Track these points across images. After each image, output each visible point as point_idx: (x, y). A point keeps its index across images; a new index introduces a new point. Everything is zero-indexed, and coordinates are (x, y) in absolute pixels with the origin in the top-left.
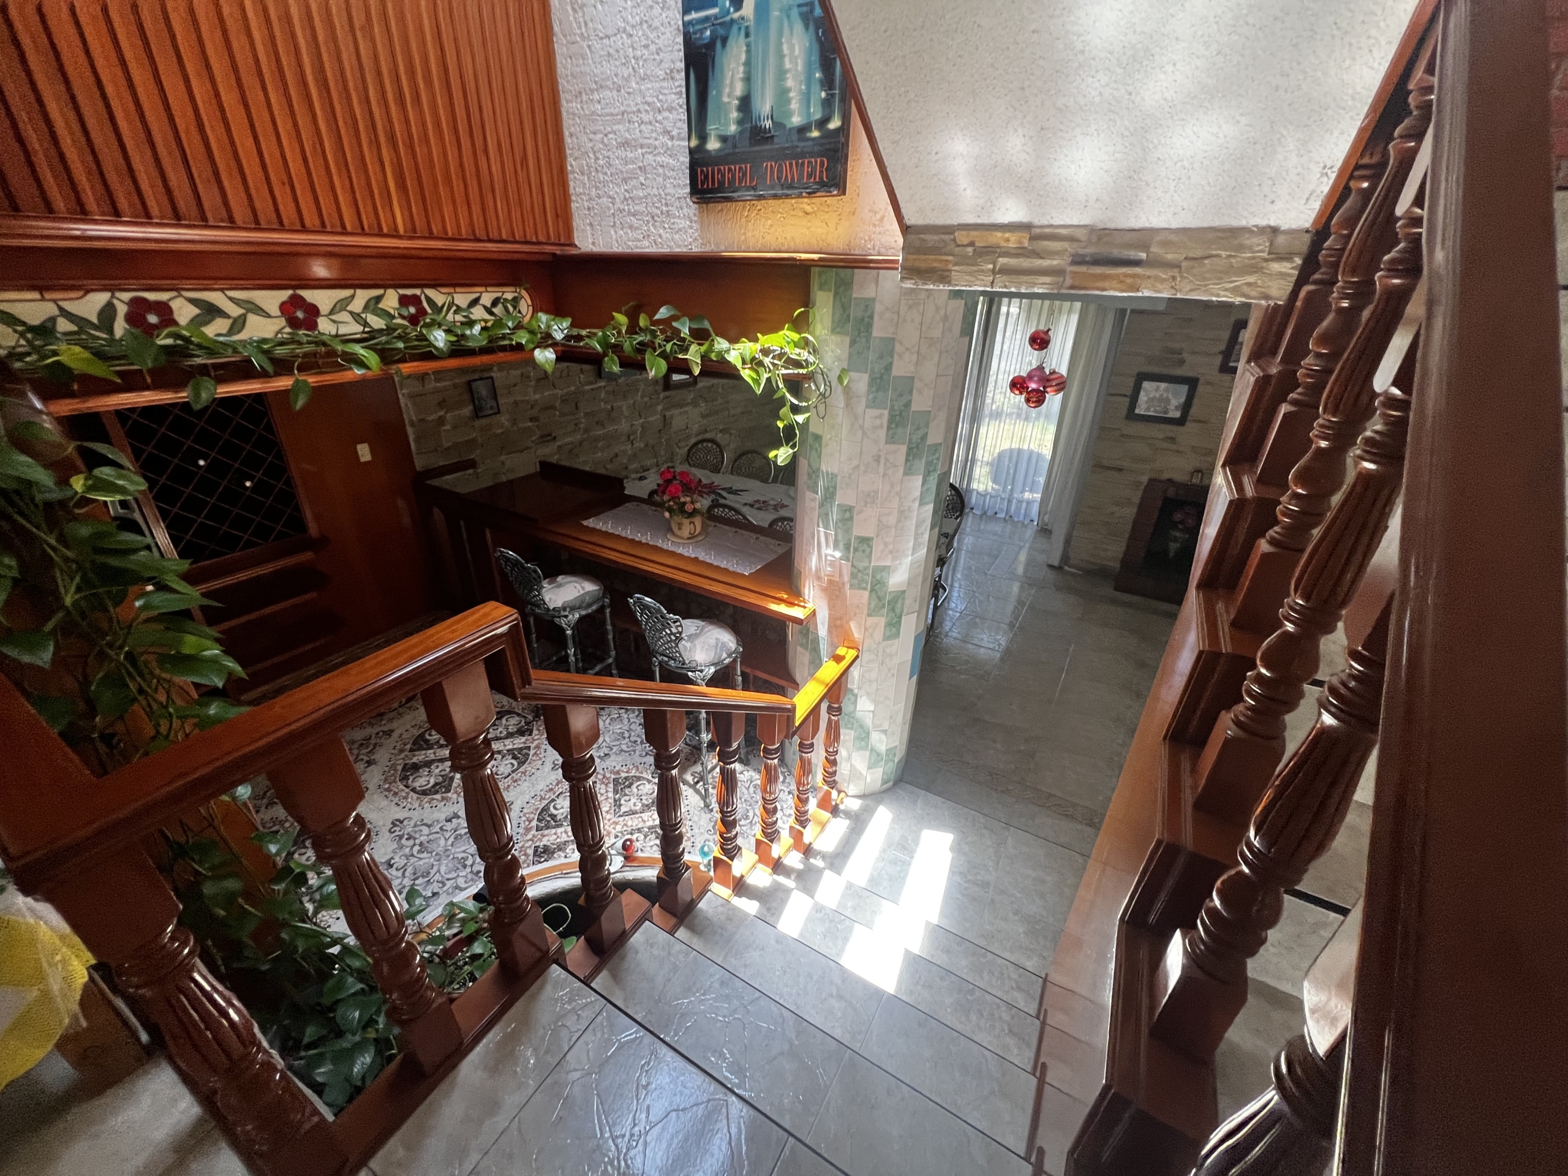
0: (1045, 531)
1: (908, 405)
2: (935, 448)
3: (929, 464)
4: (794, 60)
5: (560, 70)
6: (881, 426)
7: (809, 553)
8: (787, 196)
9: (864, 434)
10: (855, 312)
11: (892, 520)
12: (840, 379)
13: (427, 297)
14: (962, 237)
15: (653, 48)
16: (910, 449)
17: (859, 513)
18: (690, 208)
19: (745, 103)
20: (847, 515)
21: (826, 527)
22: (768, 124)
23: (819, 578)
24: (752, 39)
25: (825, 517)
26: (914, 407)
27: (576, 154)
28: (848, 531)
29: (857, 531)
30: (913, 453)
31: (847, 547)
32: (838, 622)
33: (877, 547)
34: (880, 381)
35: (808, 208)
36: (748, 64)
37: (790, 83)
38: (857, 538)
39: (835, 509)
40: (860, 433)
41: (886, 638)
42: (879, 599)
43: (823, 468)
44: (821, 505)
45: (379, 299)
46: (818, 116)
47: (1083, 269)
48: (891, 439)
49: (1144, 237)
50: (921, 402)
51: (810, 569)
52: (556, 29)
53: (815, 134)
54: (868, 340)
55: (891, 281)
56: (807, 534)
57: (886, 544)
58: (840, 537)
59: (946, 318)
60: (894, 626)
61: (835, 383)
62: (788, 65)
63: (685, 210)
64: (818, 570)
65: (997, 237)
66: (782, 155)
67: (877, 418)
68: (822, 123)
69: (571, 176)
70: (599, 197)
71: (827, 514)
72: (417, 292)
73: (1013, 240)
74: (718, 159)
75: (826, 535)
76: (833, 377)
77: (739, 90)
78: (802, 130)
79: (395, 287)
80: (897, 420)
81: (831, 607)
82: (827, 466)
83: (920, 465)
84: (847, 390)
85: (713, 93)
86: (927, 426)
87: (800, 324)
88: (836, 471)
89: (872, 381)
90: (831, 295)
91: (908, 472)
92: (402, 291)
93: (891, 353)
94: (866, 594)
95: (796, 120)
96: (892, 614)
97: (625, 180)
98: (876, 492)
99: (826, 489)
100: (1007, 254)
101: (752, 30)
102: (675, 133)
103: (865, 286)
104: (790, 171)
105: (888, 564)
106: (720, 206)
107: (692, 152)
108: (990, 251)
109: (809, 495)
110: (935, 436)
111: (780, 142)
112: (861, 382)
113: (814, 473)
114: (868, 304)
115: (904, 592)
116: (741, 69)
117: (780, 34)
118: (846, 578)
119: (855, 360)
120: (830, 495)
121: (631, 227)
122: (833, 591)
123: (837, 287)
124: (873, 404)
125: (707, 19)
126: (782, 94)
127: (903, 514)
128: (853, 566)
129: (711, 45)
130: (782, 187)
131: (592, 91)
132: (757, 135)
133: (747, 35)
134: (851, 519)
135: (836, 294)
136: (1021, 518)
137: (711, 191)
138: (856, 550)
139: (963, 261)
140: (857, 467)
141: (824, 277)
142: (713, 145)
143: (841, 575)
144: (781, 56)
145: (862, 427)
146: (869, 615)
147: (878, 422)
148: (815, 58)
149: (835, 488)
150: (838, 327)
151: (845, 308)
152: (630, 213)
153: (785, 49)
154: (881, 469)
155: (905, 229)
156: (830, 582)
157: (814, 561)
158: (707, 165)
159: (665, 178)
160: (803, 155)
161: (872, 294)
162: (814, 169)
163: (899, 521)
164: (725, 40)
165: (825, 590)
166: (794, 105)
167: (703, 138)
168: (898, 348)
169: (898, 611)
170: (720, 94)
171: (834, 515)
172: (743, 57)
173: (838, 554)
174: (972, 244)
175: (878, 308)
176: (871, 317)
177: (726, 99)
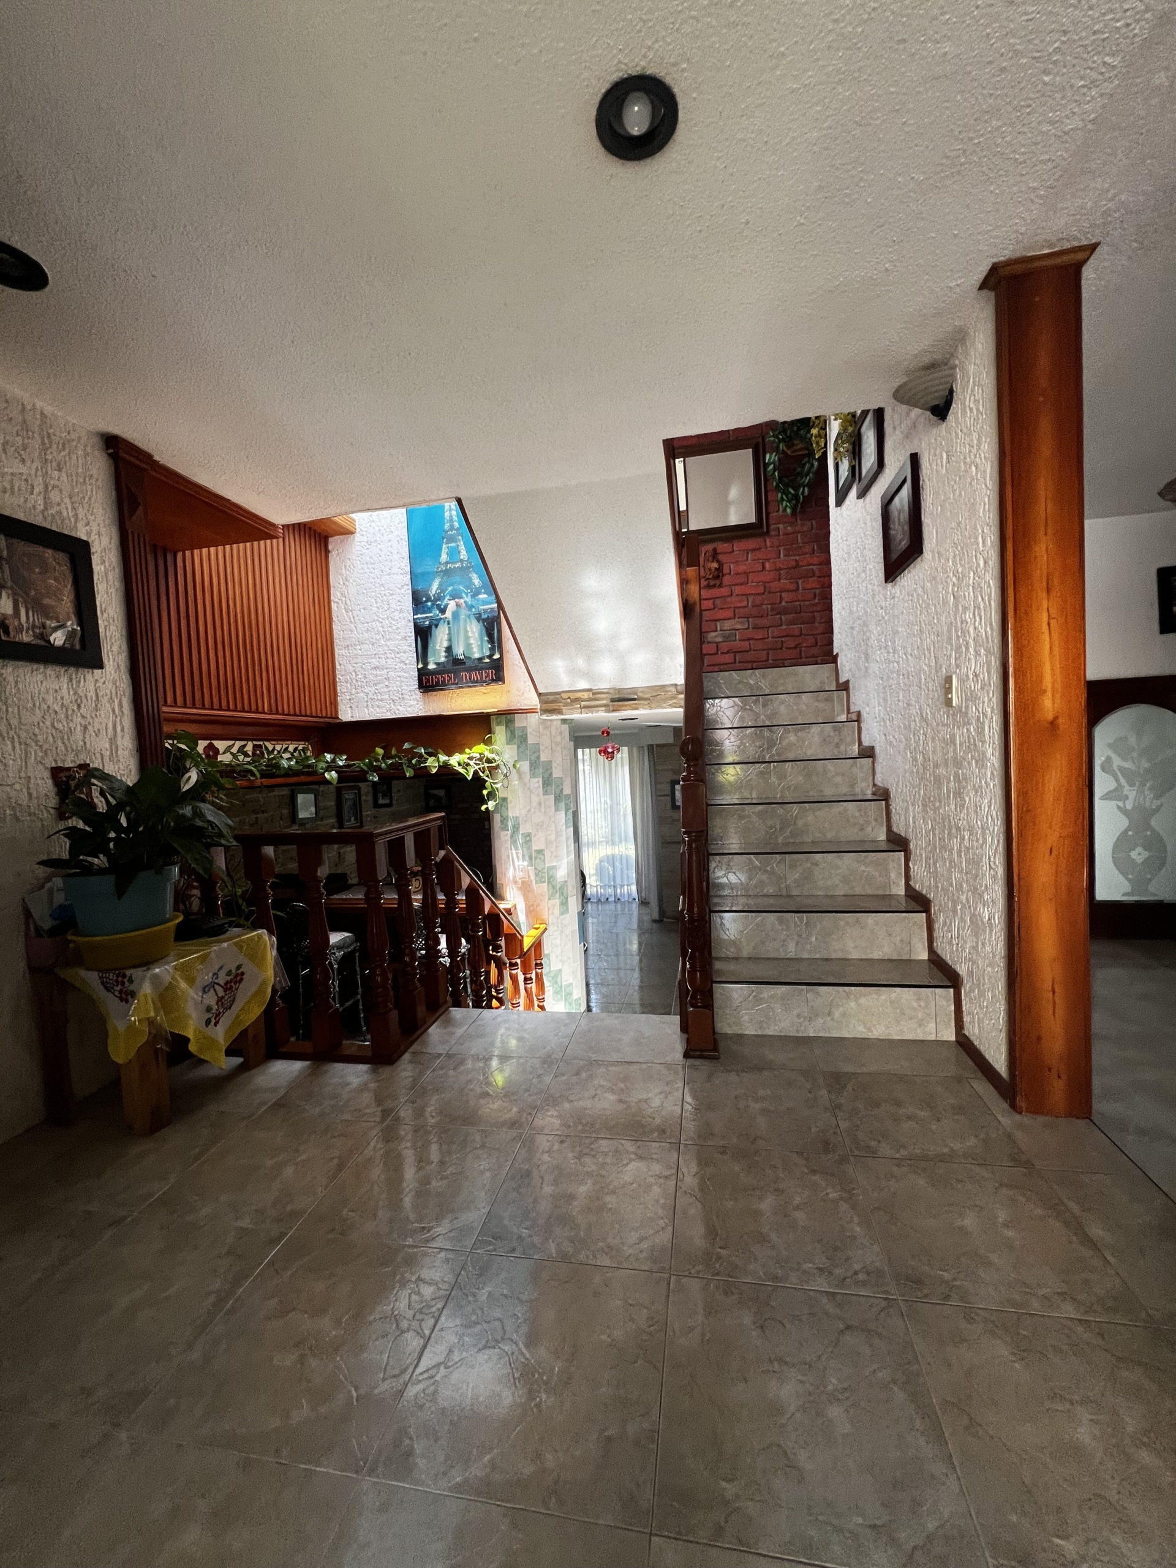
0: (644, 903)
1: (551, 774)
2: (568, 796)
3: (566, 805)
4: (473, 632)
5: (335, 635)
6: (539, 787)
7: (507, 869)
8: (475, 686)
9: (531, 792)
10: (518, 733)
11: (552, 837)
12: (514, 766)
13: (265, 746)
14: (564, 696)
15: (394, 627)
16: (556, 797)
17: (535, 835)
18: (418, 694)
19: (449, 650)
20: (528, 838)
21: (516, 849)
22: (462, 657)
23: (515, 882)
24: (451, 625)
25: (514, 842)
26: (554, 776)
27: (343, 673)
28: (529, 848)
29: (535, 847)
30: (558, 799)
31: (530, 858)
32: (532, 908)
33: (547, 854)
34: (534, 765)
35: (485, 691)
36: (449, 634)
37: (472, 641)
38: (536, 851)
39: (520, 837)
40: (528, 792)
41: (562, 913)
42: (554, 887)
43: (510, 815)
44: (512, 837)
45: (244, 746)
46: (488, 653)
47: (616, 703)
48: (545, 793)
49: (634, 690)
50: (557, 773)
51: (509, 879)
52: (335, 619)
53: (487, 660)
54: (526, 745)
55: (533, 720)
56: (504, 857)
57: (552, 852)
58: (525, 853)
59: (561, 733)
60: (564, 903)
61: (511, 768)
62: (470, 634)
63: (414, 696)
64: (514, 877)
65: (579, 695)
66: (470, 670)
67: (537, 783)
68: (490, 657)
69: (338, 684)
70: (357, 693)
71: (516, 841)
72: (261, 743)
73: (586, 695)
74: (433, 673)
75: (517, 853)
76: (510, 765)
77: (445, 644)
78: (480, 659)
79: (252, 740)
80: (547, 783)
81: (526, 899)
82: (511, 813)
83: (562, 805)
84: (519, 772)
85: (431, 645)
86: (562, 784)
87: (488, 742)
88: (518, 815)
89: (531, 765)
90: (504, 727)
91: (557, 809)
92: (255, 743)
93: (539, 751)
94: (546, 884)
95: (477, 656)
96: (562, 897)
97: (375, 685)
98: (542, 822)
99: (514, 826)
100: (584, 701)
101: (451, 622)
102: (407, 662)
103: (519, 721)
104: (475, 675)
105: (555, 864)
106: (435, 693)
107: (419, 670)
108: (577, 700)
109: (503, 833)
110: (567, 790)
111: (467, 665)
112: (525, 766)
113: (504, 820)
114: (524, 729)
115: (566, 882)
116: (446, 636)
117: (465, 621)
118: (533, 877)
119: (521, 755)
120: (516, 828)
121: (378, 707)
122: (525, 888)
123: (507, 723)
124: (533, 775)
125: (427, 617)
126: (468, 646)
127: (558, 834)
128: (535, 869)
129: (430, 627)
130: (472, 682)
131: (356, 645)
132: (457, 662)
133: (449, 623)
134: (530, 840)
135: (506, 727)
136: (626, 899)
137: (433, 686)
138: (536, 858)
139: (566, 705)
140: (530, 810)
141: (499, 720)
142: (431, 666)
143: (529, 876)
144: (466, 632)
145: (529, 789)
146: (549, 899)
147: (537, 785)
148: (484, 632)
149: (519, 824)
150: (510, 741)
151: (512, 733)
152: (378, 700)
153: (468, 629)
154: (543, 810)
155: (539, 695)
156: (523, 882)
157: (510, 873)
158: (428, 675)
159: (402, 682)
160: (482, 669)
161: (525, 725)
162: (488, 674)
163: (556, 837)
164: (436, 626)
165: (520, 889)
166: (475, 650)
167: (426, 664)
168: (542, 748)
169: (565, 894)
170: (434, 646)
171: (520, 840)
172: (447, 632)
173: (526, 863)
174: (569, 698)
175: (529, 730)
176: (526, 734)
177: (438, 648)
